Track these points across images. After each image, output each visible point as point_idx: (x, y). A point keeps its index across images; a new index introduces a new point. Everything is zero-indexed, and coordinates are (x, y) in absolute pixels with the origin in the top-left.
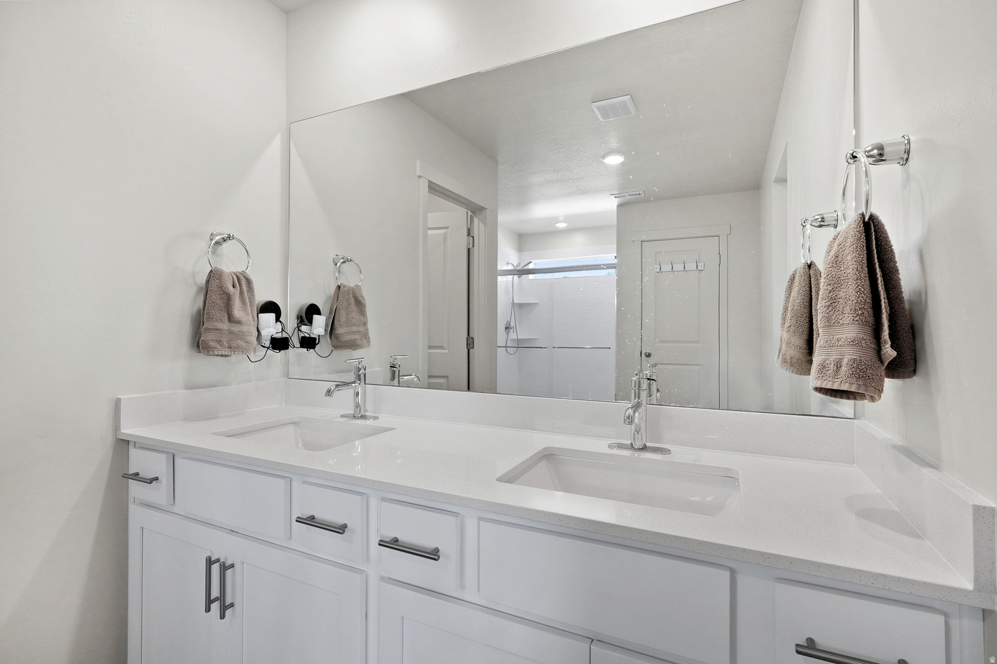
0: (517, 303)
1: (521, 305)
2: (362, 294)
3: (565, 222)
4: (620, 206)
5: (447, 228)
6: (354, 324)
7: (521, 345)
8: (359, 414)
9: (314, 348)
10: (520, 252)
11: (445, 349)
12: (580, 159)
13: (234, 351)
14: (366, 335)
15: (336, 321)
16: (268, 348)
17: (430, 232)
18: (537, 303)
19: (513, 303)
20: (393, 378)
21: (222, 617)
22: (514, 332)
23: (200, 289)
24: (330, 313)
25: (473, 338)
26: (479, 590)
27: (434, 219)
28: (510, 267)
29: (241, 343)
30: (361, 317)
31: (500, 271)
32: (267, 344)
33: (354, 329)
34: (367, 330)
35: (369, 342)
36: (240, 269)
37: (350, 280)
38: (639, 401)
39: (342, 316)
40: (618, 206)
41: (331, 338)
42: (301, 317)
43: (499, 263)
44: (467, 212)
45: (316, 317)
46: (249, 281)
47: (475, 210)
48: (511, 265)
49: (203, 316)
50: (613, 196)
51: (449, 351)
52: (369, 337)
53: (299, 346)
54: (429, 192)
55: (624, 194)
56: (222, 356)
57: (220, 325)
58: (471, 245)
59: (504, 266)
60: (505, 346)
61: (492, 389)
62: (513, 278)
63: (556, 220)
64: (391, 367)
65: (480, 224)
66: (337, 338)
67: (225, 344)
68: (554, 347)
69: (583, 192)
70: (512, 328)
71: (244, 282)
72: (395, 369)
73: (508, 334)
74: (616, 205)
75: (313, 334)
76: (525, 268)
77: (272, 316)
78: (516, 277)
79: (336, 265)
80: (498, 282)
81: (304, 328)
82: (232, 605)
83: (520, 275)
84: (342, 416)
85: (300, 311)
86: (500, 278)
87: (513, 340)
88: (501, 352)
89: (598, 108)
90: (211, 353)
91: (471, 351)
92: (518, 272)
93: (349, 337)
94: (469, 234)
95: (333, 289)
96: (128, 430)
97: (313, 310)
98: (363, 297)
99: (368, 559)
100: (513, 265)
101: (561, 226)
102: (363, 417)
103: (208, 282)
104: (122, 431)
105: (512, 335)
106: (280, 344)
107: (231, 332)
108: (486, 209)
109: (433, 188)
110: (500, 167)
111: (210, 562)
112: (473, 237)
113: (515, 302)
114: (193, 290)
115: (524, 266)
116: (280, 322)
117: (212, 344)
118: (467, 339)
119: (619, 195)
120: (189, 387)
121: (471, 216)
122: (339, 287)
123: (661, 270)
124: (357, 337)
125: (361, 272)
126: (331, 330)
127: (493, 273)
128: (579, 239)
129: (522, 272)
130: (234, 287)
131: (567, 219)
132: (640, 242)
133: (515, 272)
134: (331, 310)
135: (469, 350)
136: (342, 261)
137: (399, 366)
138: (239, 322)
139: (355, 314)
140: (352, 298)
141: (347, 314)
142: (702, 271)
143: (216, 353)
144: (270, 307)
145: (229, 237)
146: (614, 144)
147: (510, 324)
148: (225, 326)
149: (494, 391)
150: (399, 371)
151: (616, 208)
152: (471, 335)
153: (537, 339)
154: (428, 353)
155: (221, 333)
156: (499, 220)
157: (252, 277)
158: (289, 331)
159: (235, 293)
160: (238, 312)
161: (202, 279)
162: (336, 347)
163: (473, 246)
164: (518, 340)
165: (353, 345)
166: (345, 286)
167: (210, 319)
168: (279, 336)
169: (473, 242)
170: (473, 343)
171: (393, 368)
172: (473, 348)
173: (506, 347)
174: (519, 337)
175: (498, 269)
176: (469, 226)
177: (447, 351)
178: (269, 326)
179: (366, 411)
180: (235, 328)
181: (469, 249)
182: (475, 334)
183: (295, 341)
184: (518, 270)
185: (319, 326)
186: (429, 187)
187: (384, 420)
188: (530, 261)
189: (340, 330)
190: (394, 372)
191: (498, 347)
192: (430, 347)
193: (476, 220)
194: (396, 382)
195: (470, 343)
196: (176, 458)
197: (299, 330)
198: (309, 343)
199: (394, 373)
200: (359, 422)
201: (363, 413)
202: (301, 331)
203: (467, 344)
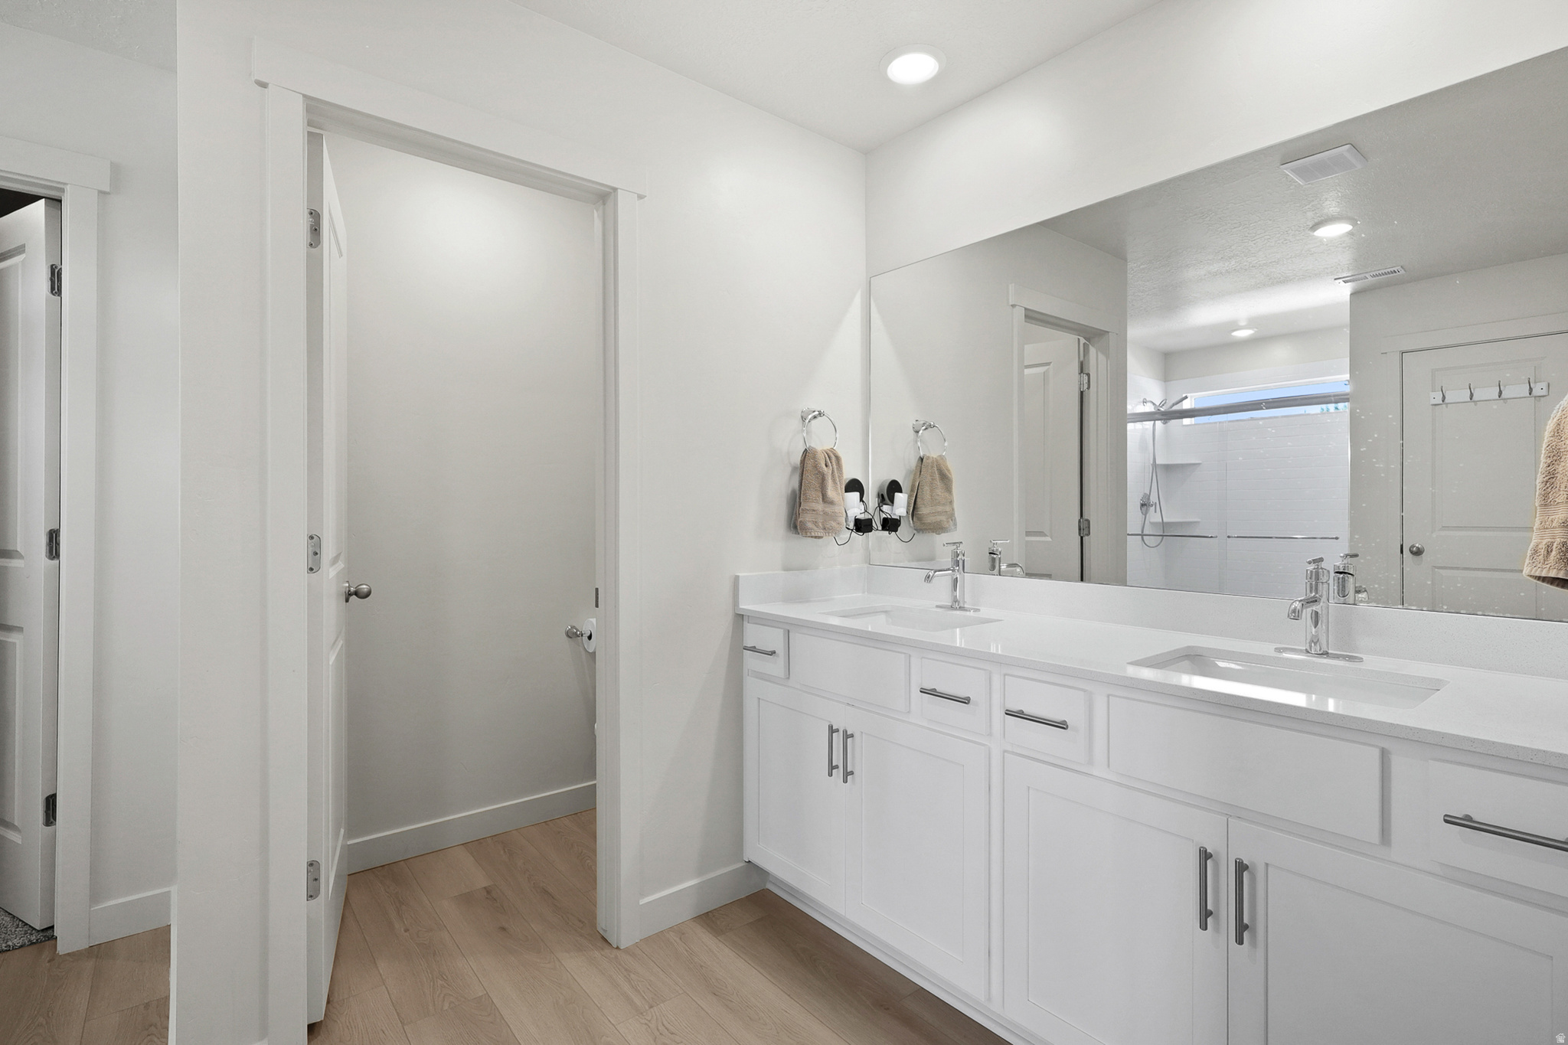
0: (1161, 465)
1: (1168, 468)
2: (947, 466)
3: (1249, 328)
4: (1354, 294)
5: (1048, 364)
6: (939, 503)
7: (1168, 532)
8: (956, 605)
9: (896, 531)
10: (1165, 382)
11: (1046, 535)
12: (1268, 237)
13: (828, 533)
14: (951, 516)
15: (918, 500)
16: (852, 530)
17: (1026, 371)
18: (1199, 464)
19: (1155, 465)
20: (993, 568)
21: (845, 781)
22: (1155, 512)
23: (794, 469)
24: (912, 490)
25: (1088, 521)
26: (1109, 766)
27: (1033, 351)
28: (1149, 408)
29: (834, 524)
30: (947, 495)
31: (1130, 414)
32: (851, 525)
33: (940, 508)
34: (953, 509)
35: (955, 525)
36: (827, 447)
37: (932, 450)
38: (1317, 595)
39: (926, 494)
40: (1351, 294)
41: (913, 520)
42: (882, 495)
43: (1129, 401)
44: (1079, 339)
45: (898, 495)
46: (838, 458)
47: (1091, 336)
48: (1149, 404)
49: (800, 497)
50: (1341, 281)
51: (1051, 538)
52: (955, 519)
53: (880, 528)
54: (1025, 322)
55: (1363, 276)
56: (816, 537)
57: (815, 506)
58: (1086, 386)
59: (1138, 407)
60: (1140, 533)
61: (1121, 580)
62: (1154, 425)
63: (1234, 326)
64: (990, 553)
65: (1099, 354)
66: (920, 519)
67: (820, 524)
68: (1229, 537)
69: (1283, 281)
70: (1152, 505)
71: (833, 458)
72: (995, 556)
73: (1145, 514)
74: (1349, 294)
75: (895, 514)
76: (1176, 408)
77: (857, 494)
78: (1159, 423)
79: (917, 432)
80: (1128, 433)
81: (885, 508)
82: (852, 773)
83: (1164, 420)
84: (937, 607)
85: (881, 488)
86: (1130, 426)
87: (1153, 524)
88: (1133, 543)
89: (1293, 171)
90: (809, 534)
91: (1086, 539)
92: (1162, 415)
93: (934, 518)
94: (1082, 371)
95: (913, 463)
96: (746, 605)
97: (894, 487)
98: (949, 470)
99: (990, 734)
100: (1154, 404)
101: (1242, 334)
102: (961, 608)
103: (803, 462)
104: (741, 607)
105: (1154, 517)
106: (862, 526)
107: (825, 513)
108: (1108, 332)
109: (1031, 316)
110: (1130, 265)
111: (832, 730)
112: (1088, 375)
113: (1157, 462)
114: (789, 469)
115: (1174, 405)
116: (863, 502)
117: (810, 525)
118: (1079, 521)
119: (1354, 277)
120: (786, 569)
121: (1084, 344)
122: (922, 459)
123: (1446, 401)
124: (943, 518)
125: (945, 440)
126: (914, 510)
127: (1121, 418)
128: (1280, 353)
129: (1168, 415)
130: (826, 466)
131: (1252, 322)
132: (1397, 356)
133: (1157, 416)
134: (913, 486)
135: (1082, 538)
136: (924, 428)
137: (1000, 553)
138: (832, 503)
139: (940, 491)
140: (936, 472)
141: (932, 491)
142: (1542, 399)
143: (813, 534)
144: (854, 486)
145: (820, 414)
146: (1332, 207)
147: (1149, 499)
148: (820, 506)
149: (1122, 582)
150: (1000, 558)
151: (1348, 298)
152: (1085, 516)
153: (1199, 522)
154: (1027, 542)
155: (817, 514)
156: (1128, 336)
157: (840, 454)
158: (871, 511)
159: (827, 471)
160: (831, 493)
161: (797, 459)
162: (919, 530)
163: (1089, 388)
164: (1164, 525)
165: (938, 528)
166: (928, 458)
167: (806, 499)
168: (862, 517)
169: (1089, 381)
170: (1089, 527)
171: (992, 555)
172: (1088, 534)
173: (1142, 535)
174: (1165, 520)
175: (1128, 412)
176: (1082, 359)
177: (1048, 539)
178: (854, 506)
179: (964, 602)
180: (829, 509)
181: (1082, 393)
182: (1091, 514)
183: (877, 523)
184: (1163, 412)
185: (900, 506)
186: (1026, 316)
187: (985, 612)
188: (1184, 395)
189: (924, 510)
190: (994, 560)
191: (1129, 535)
192: (1028, 534)
193: (1092, 350)
194: (996, 571)
195: (1084, 528)
196: (790, 634)
197: (880, 510)
198: (891, 525)
199: (993, 562)
200: (958, 612)
201: (962, 605)
202: (882, 511)
203: (1080, 529)
